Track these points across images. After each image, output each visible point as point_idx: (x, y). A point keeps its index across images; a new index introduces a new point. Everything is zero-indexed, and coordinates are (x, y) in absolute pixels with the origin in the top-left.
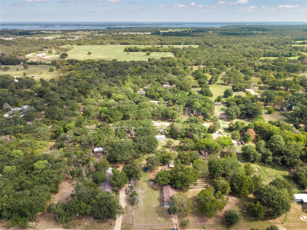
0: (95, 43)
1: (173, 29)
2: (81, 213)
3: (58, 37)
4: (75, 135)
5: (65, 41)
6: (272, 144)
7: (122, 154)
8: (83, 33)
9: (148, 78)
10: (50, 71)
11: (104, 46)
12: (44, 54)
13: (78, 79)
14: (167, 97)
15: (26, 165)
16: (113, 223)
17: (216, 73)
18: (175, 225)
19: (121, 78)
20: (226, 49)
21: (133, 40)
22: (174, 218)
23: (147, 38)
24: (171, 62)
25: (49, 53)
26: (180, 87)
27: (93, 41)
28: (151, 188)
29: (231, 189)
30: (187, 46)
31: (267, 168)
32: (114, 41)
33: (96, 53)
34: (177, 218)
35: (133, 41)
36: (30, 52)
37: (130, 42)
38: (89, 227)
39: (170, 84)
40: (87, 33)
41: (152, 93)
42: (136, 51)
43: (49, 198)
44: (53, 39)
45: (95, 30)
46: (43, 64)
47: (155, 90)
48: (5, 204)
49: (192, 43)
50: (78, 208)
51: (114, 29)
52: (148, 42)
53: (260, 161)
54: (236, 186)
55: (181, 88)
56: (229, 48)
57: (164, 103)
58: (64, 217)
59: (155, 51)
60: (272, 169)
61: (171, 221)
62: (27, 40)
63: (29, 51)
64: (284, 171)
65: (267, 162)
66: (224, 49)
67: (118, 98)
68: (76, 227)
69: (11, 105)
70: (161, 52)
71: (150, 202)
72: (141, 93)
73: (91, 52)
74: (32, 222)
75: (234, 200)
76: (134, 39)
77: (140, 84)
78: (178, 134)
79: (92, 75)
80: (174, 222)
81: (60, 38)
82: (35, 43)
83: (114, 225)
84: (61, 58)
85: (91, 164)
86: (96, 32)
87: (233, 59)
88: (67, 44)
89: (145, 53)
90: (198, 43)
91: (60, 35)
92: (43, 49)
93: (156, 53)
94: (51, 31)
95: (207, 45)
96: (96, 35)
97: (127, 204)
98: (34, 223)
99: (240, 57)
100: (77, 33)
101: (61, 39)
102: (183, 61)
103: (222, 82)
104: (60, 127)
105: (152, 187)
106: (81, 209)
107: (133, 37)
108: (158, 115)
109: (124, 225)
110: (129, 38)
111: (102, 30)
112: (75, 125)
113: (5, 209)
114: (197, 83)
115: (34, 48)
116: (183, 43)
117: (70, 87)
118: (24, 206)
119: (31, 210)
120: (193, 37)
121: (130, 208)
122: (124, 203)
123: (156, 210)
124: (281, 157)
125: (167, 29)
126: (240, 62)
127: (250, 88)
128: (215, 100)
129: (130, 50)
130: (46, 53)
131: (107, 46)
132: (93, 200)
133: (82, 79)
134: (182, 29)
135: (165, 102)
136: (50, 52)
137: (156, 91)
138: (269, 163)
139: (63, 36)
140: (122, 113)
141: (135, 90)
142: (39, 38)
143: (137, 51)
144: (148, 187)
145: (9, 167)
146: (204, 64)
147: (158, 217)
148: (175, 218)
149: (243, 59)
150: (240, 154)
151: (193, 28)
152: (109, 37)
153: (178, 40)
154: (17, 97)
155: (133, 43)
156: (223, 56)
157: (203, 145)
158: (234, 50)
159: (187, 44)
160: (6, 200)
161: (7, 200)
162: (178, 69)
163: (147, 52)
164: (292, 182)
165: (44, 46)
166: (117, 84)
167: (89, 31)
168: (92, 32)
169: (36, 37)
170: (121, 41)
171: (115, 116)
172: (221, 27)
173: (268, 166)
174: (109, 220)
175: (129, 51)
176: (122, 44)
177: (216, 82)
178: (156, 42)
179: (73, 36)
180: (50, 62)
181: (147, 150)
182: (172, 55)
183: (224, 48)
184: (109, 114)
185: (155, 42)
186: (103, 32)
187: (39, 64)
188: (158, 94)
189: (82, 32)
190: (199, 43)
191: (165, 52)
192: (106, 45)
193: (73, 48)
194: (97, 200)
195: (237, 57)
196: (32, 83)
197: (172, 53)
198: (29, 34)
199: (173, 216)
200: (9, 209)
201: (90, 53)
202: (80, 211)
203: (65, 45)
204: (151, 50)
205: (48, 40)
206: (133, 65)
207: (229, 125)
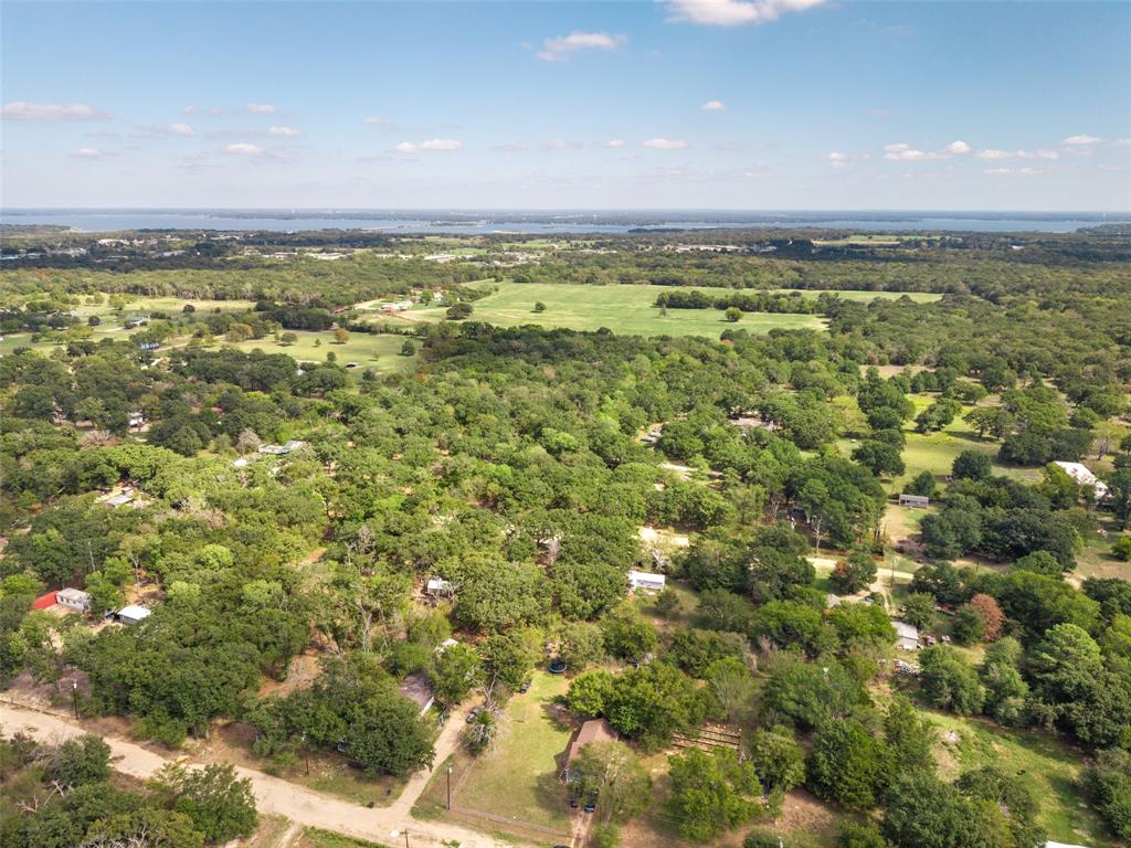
0: (570, 275)
1: (870, 234)
2: (313, 737)
3: (468, 257)
4: (388, 532)
5: (482, 270)
6: (1045, 656)
7: (494, 604)
8: (546, 246)
9: (688, 391)
10: (402, 354)
11: (596, 287)
12: (408, 304)
13: (465, 381)
14: (725, 456)
15: (226, 587)
16: (394, 791)
17: (962, 396)
18: (574, 840)
19: (599, 386)
20: (1052, 313)
21: (701, 271)
22: (580, 821)
23: (751, 265)
24: (798, 348)
25: (421, 302)
26: (793, 430)
27: (565, 272)
28: (549, 721)
29: (807, 772)
30: (893, 297)
31: (1001, 740)
32: (633, 271)
33: (561, 309)
34: (588, 823)
35: (697, 273)
36: (369, 296)
37: (686, 278)
38: (329, 785)
39: (763, 419)
40: (563, 245)
41: (679, 440)
42: (695, 307)
43: (250, 683)
44: (452, 262)
45: (588, 237)
46: (391, 332)
47: (694, 430)
48: (140, 670)
49: (918, 286)
50: (308, 720)
51: (654, 233)
52: (751, 279)
53: (980, 710)
54: (823, 762)
55: (797, 433)
56: (1068, 311)
57: (711, 477)
58: (270, 737)
59: (763, 307)
60: (1016, 746)
61: (569, 825)
62: (376, 261)
63: (367, 293)
64: (1069, 762)
65: (1001, 718)
66: (1044, 311)
67: (557, 443)
68: (295, 776)
69: (262, 437)
70: (784, 312)
71: (528, 759)
72: (650, 438)
73: (545, 303)
74: (195, 738)
75: (812, 814)
76: (703, 267)
77: (653, 408)
78: (708, 576)
79: (512, 373)
80: (575, 831)
81: (473, 260)
82: (392, 271)
83: (397, 796)
84: (449, 319)
85: (398, 618)
86: (588, 243)
87: (1058, 350)
88: (484, 278)
89: (722, 314)
90: (946, 286)
91: (474, 250)
92: (409, 290)
93: (765, 314)
94: (456, 236)
95: (979, 295)
96: (587, 251)
97: (458, 749)
98: (199, 743)
99: (1093, 346)
100: (529, 244)
101: (474, 263)
102: (847, 347)
103: (968, 428)
104: (356, 504)
105: (554, 720)
106: (316, 722)
107: (703, 261)
108: (666, 511)
109: (426, 803)
110: (688, 262)
111: (612, 236)
112: (400, 506)
113: (137, 685)
114: (864, 424)
115: (383, 287)
116: (881, 286)
117: (433, 400)
118: (182, 686)
119: (195, 702)
120: (931, 266)
121: (463, 762)
122: (451, 745)
123: (537, 785)
124: (1060, 707)
125: (845, 237)
126: (1088, 361)
127: (1076, 460)
128: (907, 486)
129: (675, 303)
130: (413, 301)
131: (607, 287)
132: (356, 709)
133: (480, 381)
134: (906, 235)
135: (714, 473)
136: (426, 300)
137: (695, 434)
138: (1009, 722)
139: (483, 252)
140: (550, 489)
141: (628, 427)
142: (411, 256)
143: (700, 308)
144: (543, 718)
145: (185, 585)
146: (927, 363)
147: (531, 805)
148: (585, 820)
149: (1102, 352)
150: (916, 676)
151: (950, 233)
152: (624, 258)
153: (865, 275)
154: (282, 417)
155: (696, 281)
156: (1022, 338)
157: (770, 620)
158: (1085, 317)
159: (897, 291)
160: (146, 661)
161: (150, 663)
162: (813, 371)
163: (731, 309)
164: (1081, 805)
165: (416, 281)
166: (577, 404)
167: (568, 237)
168: (573, 242)
169: (403, 253)
170: (659, 273)
171: (527, 495)
172: (1079, 231)
173: (1007, 735)
174: (390, 779)
175: (669, 306)
176: (659, 284)
177: (947, 428)
178: (781, 279)
179: (512, 254)
180: (411, 330)
181: (579, 608)
182: (824, 323)
183: (1044, 307)
184: (511, 488)
185: (777, 279)
186: (611, 244)
187: (381, 332)
188: (698, 443)
189: (544, 241)
190: (946, 289)
191: (799, 312)
192: (604, 284)
193: (497, 290)
194: (368, 712)
195: (1079, 343)
196: (337, 382)
197: (826, 317)
198: (388, 245)
199: (582, 813)
200: (146, 687)
201: (540, 308)
202: (313, 732)
203: (478, 279)
204: (746, 306)
205: (434, 263)
206: (658, 350)
207: (916, 575)
